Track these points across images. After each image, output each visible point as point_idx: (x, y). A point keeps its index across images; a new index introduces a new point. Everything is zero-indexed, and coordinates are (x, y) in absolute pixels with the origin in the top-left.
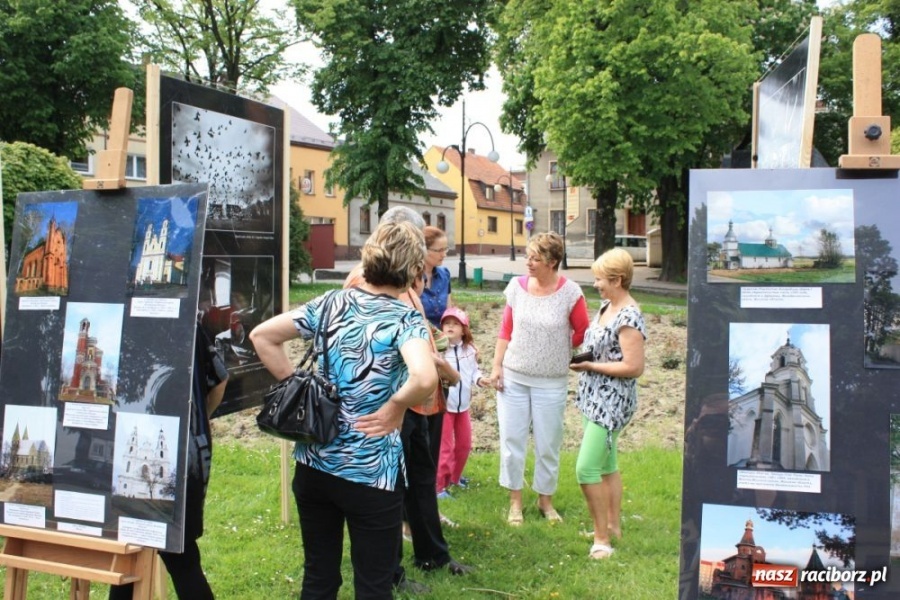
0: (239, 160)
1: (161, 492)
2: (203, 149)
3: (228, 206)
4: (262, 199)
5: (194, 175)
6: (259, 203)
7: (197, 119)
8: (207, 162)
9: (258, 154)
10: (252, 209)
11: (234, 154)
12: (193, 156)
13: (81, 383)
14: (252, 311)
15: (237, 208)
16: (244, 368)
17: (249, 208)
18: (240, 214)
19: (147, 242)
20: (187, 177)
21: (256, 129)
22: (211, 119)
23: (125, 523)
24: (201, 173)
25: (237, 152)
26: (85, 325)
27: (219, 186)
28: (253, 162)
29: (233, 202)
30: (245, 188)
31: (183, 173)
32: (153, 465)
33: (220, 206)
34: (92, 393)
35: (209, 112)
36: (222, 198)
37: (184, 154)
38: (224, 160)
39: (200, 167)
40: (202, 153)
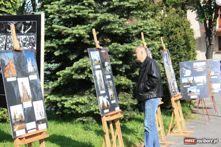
1: (44, 117)
13: (25, 97)
19: (28, 63)
26: (22, 83)
32: (41, 112)
34: (27, 99)
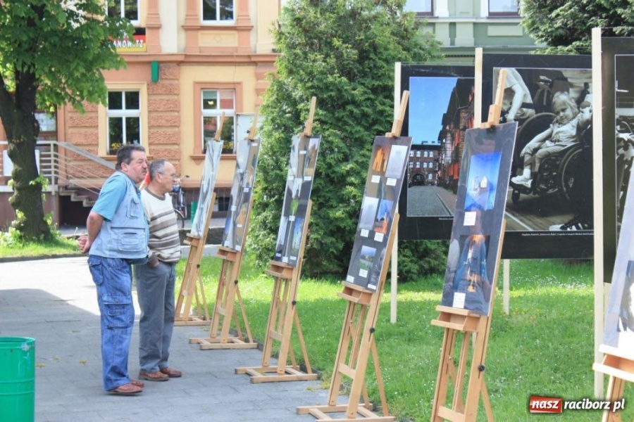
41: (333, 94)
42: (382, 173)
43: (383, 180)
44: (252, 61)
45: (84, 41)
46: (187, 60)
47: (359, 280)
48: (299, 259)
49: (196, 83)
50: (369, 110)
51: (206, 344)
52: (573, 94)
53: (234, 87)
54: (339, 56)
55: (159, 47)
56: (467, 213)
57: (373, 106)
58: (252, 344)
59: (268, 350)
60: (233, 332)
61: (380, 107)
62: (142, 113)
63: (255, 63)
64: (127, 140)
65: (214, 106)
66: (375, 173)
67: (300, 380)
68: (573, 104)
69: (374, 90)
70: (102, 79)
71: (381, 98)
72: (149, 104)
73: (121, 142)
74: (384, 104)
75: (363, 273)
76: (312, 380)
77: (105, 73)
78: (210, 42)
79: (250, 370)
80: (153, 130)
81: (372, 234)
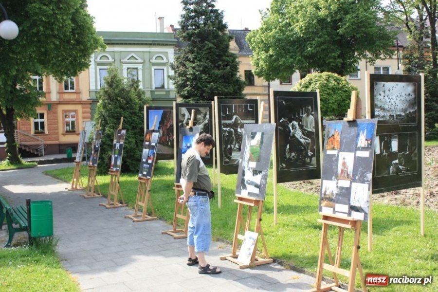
0: (401, 98)
2: (386, 96)
3: (396, 115)
4: (411, 111)
5: (383, 106)
6: (410, 112)
7: (384, 86)
8: (388, 101)
9: (409, 94)
10: (407, 115)
11: (399, 96)
12: (382, 99)
13: (343, 174)
14: (407, 153)
15: (400, 116)
16: (404, 174)
17: (405, 115)
18: (402, 117)
20: (380, 107)
21: (408, 85)
22: (389, 85)
23: (354, 213)
24: (386, 105)
25: (400, 95)
26: (344, 158)
27: (393, 108)
28: (407, 97)
29: (398, 113)
30: (404, 108)
31: (379, 106)
33: (393, 116)
35: (388, 83)
36: (394, 113)
37: (379, 99)
38: (395, 99)
39: (385, 103)
40: (386, 97)
41: (118, 115)
42: (149, 141)
43: (150, 143)
44: (81, 103)
45: (30, 98)
46: (60, 103)
47: (143, 175)
48: (119, 169)
49: (63, 110)
50: (130, 120)
51: (86, 196)
52: (202, 115)
53: (76, 111)
54: (120, 103)
55: (50, 99)
56: (183, 154)
57: (131, 118)
58: (101, 195)
59: (109, 197)
60: (94, 192)
61: (133, 119)
62: (45, 120)
63: (82, 104)
64: (41, 128)
65: (69, 117)
66: (147, 141)
67: (121, 207)
68: (202, 118)
69: (131, 113)
70: (36, 110)
71: (133, 115)
72: (48, 117)
73: (38, 129)
74: (134, 117)
75: (145, 173)
76: (125, 206)
77: (36, 108)
78: (67, 97)
79: (104, 204)
80: (49, 126)
81: (147, 161)
